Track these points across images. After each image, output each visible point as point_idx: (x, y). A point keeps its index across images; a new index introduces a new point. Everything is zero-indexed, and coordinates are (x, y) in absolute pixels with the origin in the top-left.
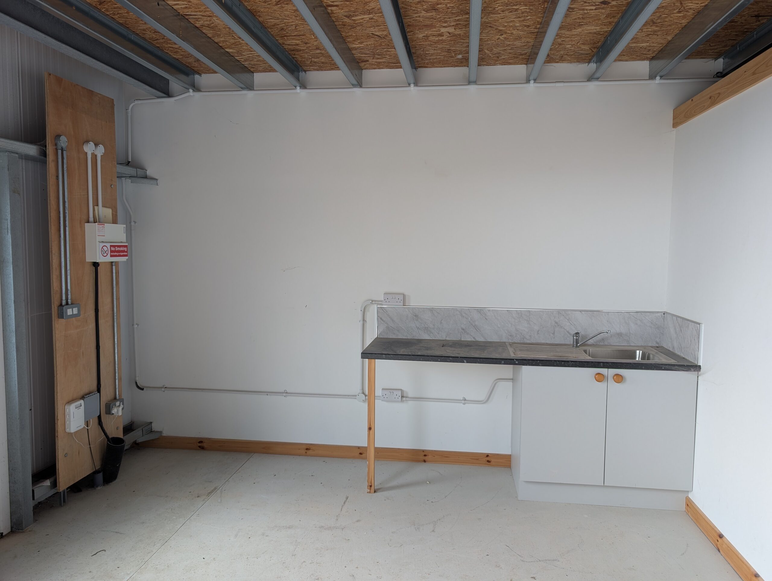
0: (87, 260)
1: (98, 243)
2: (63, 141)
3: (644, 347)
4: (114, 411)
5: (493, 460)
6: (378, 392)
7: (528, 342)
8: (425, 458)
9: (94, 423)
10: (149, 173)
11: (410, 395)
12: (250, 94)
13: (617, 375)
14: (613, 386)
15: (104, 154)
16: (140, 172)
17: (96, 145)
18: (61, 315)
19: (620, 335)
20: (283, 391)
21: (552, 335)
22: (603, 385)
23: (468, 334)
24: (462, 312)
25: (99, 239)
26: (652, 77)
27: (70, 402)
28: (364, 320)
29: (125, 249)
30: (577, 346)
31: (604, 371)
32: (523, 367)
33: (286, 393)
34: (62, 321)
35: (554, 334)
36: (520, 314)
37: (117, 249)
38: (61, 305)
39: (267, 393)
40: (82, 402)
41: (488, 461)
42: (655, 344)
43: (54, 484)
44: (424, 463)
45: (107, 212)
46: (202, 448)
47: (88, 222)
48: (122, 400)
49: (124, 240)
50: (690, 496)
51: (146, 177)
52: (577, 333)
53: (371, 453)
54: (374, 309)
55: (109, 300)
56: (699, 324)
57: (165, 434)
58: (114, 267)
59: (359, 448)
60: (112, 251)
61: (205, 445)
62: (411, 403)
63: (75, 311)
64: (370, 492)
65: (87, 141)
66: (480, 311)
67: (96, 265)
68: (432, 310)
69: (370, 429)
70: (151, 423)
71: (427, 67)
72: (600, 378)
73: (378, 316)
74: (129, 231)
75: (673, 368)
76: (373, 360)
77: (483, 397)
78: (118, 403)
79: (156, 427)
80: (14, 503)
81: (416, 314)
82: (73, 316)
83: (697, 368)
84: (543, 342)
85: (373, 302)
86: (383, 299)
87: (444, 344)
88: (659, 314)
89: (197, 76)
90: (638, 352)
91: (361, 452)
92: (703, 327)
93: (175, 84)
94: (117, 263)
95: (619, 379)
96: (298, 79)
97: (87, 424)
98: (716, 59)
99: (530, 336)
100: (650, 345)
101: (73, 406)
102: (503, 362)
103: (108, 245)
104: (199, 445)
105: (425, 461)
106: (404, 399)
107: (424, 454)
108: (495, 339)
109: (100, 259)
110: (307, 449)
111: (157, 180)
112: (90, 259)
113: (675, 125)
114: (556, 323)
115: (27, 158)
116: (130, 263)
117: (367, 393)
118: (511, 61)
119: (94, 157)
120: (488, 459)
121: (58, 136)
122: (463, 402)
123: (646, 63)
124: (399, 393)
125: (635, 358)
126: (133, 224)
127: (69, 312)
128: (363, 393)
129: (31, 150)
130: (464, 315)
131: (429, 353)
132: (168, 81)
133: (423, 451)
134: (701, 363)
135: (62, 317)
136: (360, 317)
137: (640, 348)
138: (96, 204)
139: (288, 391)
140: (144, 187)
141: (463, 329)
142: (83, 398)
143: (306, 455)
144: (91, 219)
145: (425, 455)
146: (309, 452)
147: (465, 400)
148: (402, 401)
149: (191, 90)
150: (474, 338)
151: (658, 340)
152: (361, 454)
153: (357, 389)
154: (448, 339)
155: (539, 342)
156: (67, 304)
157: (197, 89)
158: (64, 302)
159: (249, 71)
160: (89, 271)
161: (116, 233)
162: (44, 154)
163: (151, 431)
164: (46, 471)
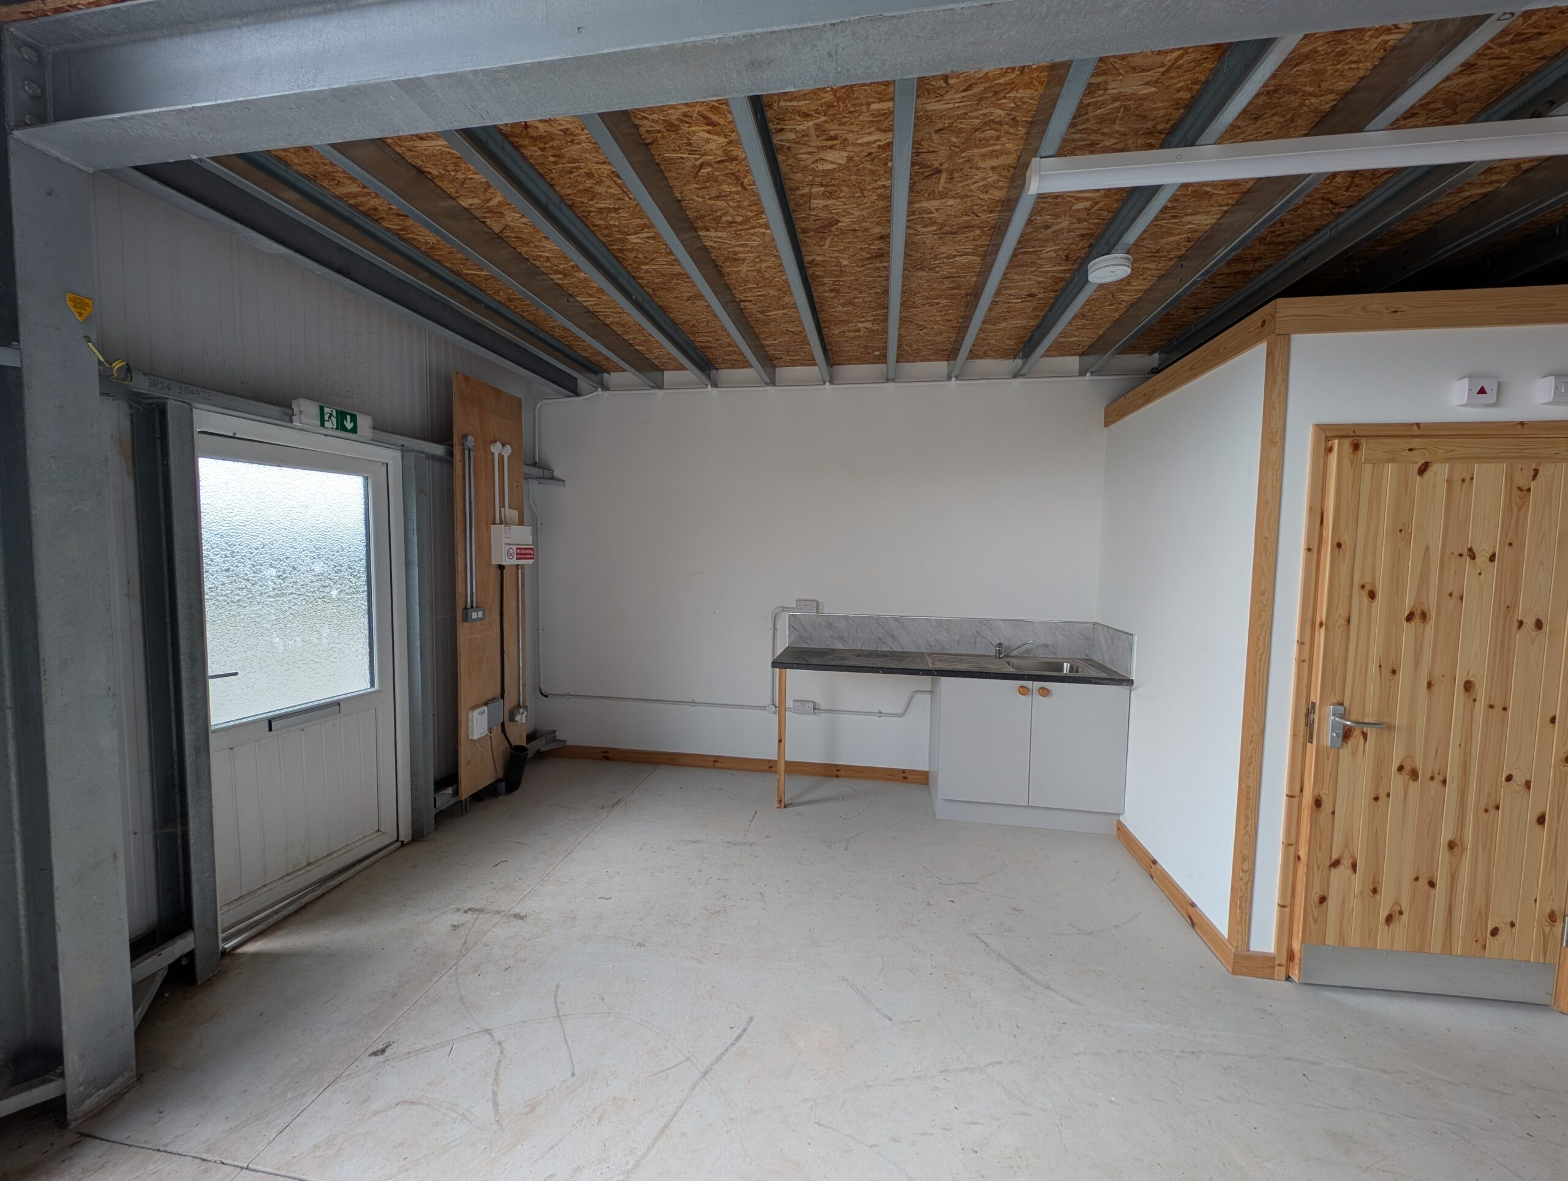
0: (493, 563)
1: (503, 545)
2: (470, 441)
3: (1073, 660)
4: (518, 718)
5: (909, 777)
6: (789, 704)
7: (948, 652)
8: (838, 773)
9: (497, 730)
10: (556, 474)
11: (823, 707)
12: (660, 392)
13: (1042, 688)
14: (1038, 699)
15: (511, 454)
16: (547, 473)
17: (503, 445)
18: (466, 619)
19: (1046, 646)
20: (691, 700)
21: (973, 645)
22: (1027, 699)
23: (884, 643)
24: (879, 621)
25: (505, 541)
26: (1082, 373)
27: (473, 708)
28: (775, 628)
29: (531, 552)
30: (1000, 658)
31: (1028, 684)
32: (943, 678)
33: (694, 703)
34: (466, 624)
35: (975, 644)
36: (939, 622)
37: (523, 551)
38: (466, 608)
39: (675, 702)
40: (485, 708)
41: (905, 778)
42: (1084, 657)
43: (456, 793)
44: (836, 778)
45: (515, 514)
46: (607, 758)
47: (494, 523)
48: (526, 707)
49: (531, 542)
50: (1122, 819)
51: (553, 478)
52: (1000, 644)
53: (782, 767)
54: (786, 616)
55: (514, 604)
56: (1132, 635)
57: (569, 743)
58: (520, 570)
59: (769, 761)
60: (518, 554)
61: (609, 755)
62: (823, 715)
63: (480, 614)
64: (780, 807)
65: (494, 441)
66: (897, 619)
67: (501, 567)
68: (846, 618)
69: (780, 741)
70: (555, 731)
71: (843, 364)
72: (1024, 691)
73: (789, 624)
74: (535, 534)
75: (1102, 681)
76: (784, 670)
77: (899, 711)
78: (521, 710)
79: (559, 736)
80: (416, 812)
81: (830, 623)
82: (478, 619)
83: (1130, 682)
84: (963, 652)
85: (784, 609)
86: (794, 606)
87: (860, 654)
88: (1088, 625)
89: (606, 375)
90: (1065, 664)
91: (771, 765)
92: (1136, 638)
93: (583, 383)
94: (523, 566)
95: (1045, 692)
96: (709, 377)
97: (490, 730)
98: (1151, 354)
99: (950, 646)
100: (1079, 657)
101: (476, 712)
102: (921, 673)
103: (514, 547)
104: (605, 755)
105: (837, 776)
106: (816, 711)
107: (836, 768)
108: (912, 649)
109: (506, 562)
110: (715, 761)
111: (564, 481)
112: (495, 561)
113: (1107, 424)
114: (977, 632)
115: (434, 458)
116: (535, 566)
117: (777, 705)
118: (931, 357)
119: (501, 457)
120: (904, 775)
121: (465, 436)
122: (878, 715)
123: (1077, 358)
124: (811, 705)
125: (1062, 671)
126: (539, 526)
127: (474, 615)
128: (773, 704)
129: (438, 450)
130: (880, 623)
131: (843, 663)
132: (576, 379)
133: (836, 765)
134: (1133, 677)
135: (467, 621)
136: (771, 625)
137: (1067, 660)
138: (502, 505)
139: (696, 701)
140: (551, 488)
141: (879, 639)
142: (486, 704)
143: (713, 767)
144: (498, 521)
145: (838, 770)
146: (717, 765)
147: (881, 713)
148: (814, 713)
149: (600, 389)
150: (891, 648)
151: (1087, 652)
152: (770, 767)
153: (769, 701)
154: (863, 648)
155: (959, 652)
156: (472, 607)
157: (606, 388)
158: (469, 606)
159: (659, 369)
160: (494, 574)
161: (522, 535)
162: (451, 454)
163: (555, 740)
164: (448, 779)
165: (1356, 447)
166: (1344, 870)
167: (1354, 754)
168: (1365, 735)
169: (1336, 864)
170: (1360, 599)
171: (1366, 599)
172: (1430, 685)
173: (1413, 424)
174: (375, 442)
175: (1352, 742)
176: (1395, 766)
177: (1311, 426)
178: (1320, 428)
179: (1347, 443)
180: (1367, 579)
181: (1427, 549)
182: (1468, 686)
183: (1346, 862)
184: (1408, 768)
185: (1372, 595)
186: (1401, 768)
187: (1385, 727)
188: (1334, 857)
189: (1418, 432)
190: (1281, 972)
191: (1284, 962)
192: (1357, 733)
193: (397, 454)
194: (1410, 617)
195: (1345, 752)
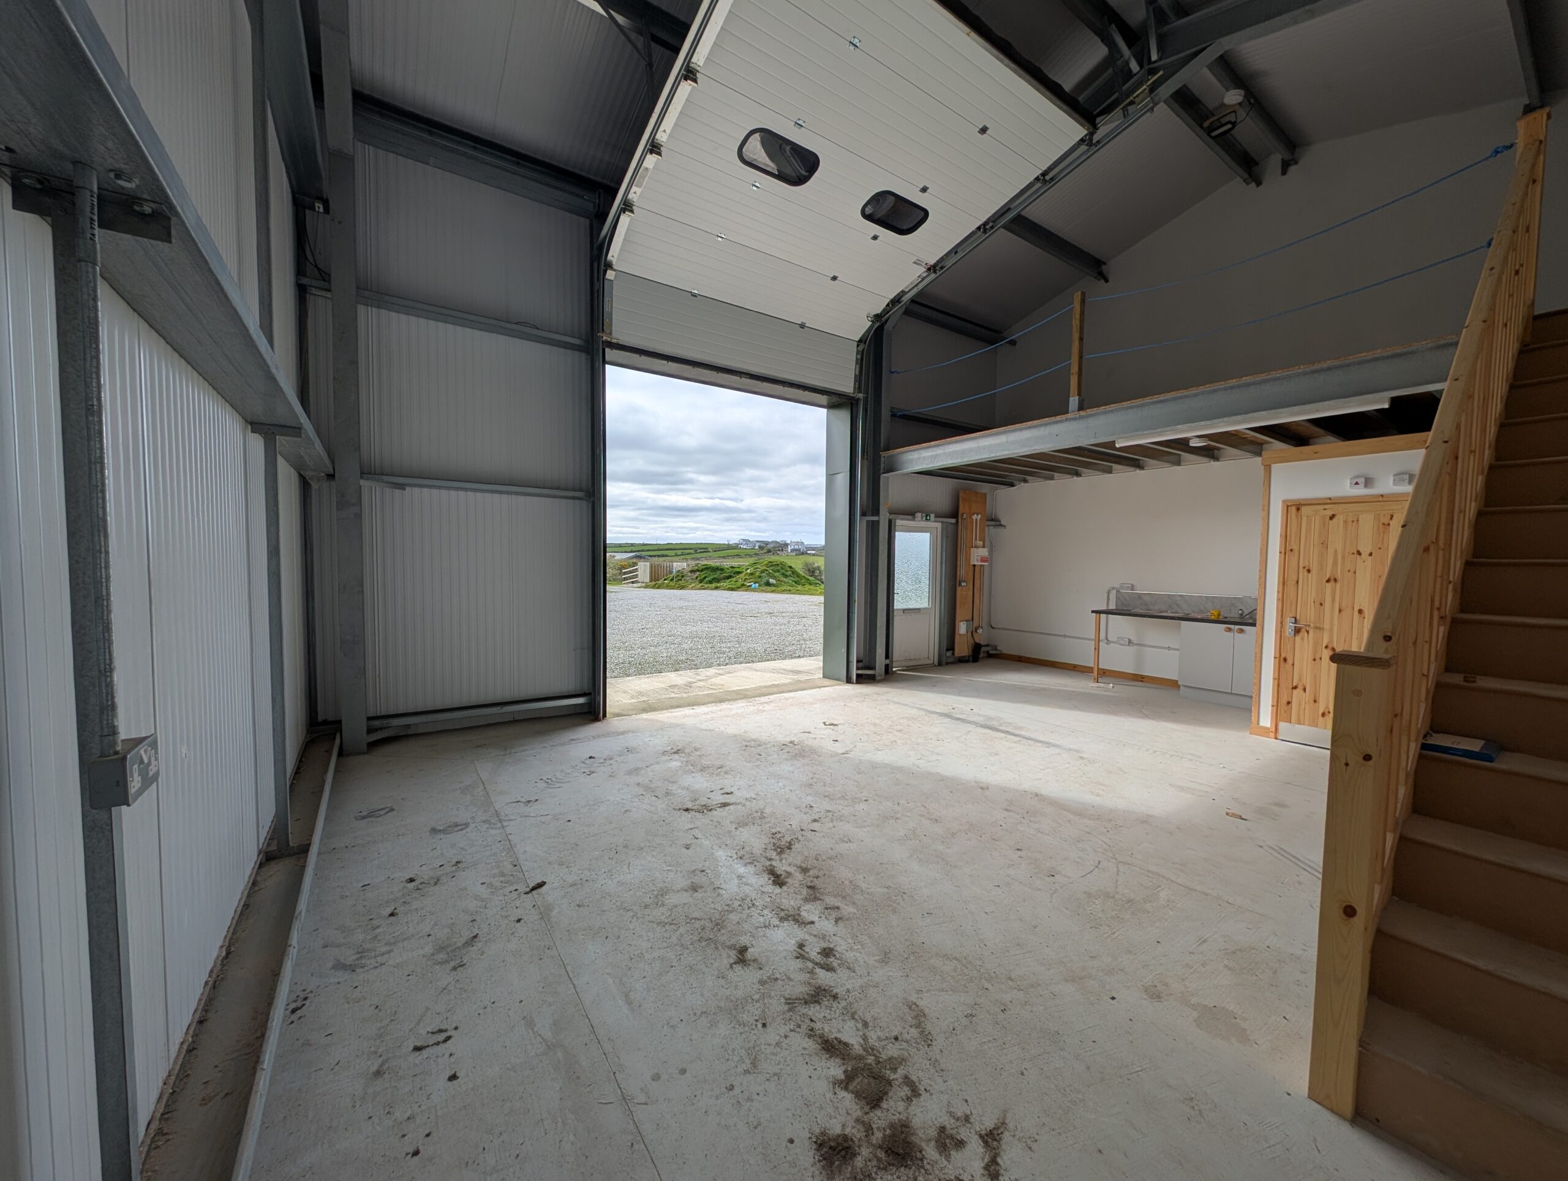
1: (976, 556)
2: (965, 516)
4: (978, 631)
9: (970, 634)
10: (1002, 522)
11: (1135, 642)
13: (1239, 629)
15: (981, 517)
16: (998, 523)
17: (978, 515)
18: (960, 585)
22: (1230, 634)
23: (1172, 608)
24: (1170, 596)
25: (977, 554)
27: (961, 621)
28: (1108, 598)
29: (989, 560)
32: (1184, 622)
33: (1065, 636)
34: (960, 587)
36: (1207, 598)
37: (985, 559)
38: (960, 581)
39: (1055, 635)
43: (953, 654)
44: (1144, 682)
45: (981, 543)
46: (1020, 661)
47: (973, 547)
48: (982, 628)
49: (989, 555)
51: (1001, 525)
52: (1242, 610)
54: (1116, 592)
55: (979, 582)
57: (1004, 652)
60: (982, 560)
62: (1135, 647)
63: (965, 584)
64: (1094, 682)
65: (974, 514)
66: (1181, 596)
67: (974, 566)
68: (1149, 594)
73: (1116, 596)
74: (991, 552)
76: (1101, 615)
78: (980, 629)
79: (999, 648)
80: (940, 655)
81: (1140, 597)
82: (964, 586)
85: (1113, 588)
93: (1016, 482)
94: (983, 566)
97: (967, 632)
101: (962, 623)
103: (981, 557)
104: (1019, 659)
105: (1144, 680)
106: (1131, 644)
107: (1142, 677)
109: (976, 563)
110: (1074, 667)
111: (1006, 525)
112: (972, 563)
115: (952, 524)
116: (991, 566)
119: (976, 520)
121: (963, 514)
124: (1128, 640)
126: (992, 548)
127: (963, 584)
129: (953, 521)
130: (1171, 598)
133: (1142, 675)
136: (1106, 597)
138: (976, 540)
140: (1000, 529)
142: (966, 622)
143: (1073, 670)
147: (1169, 648)
148: (1129, 645)
149: (1025, 483)
156: (962, 580)
157: (1029, 482)
160: (972, 568)
161: (984, 552)
162: (957, 522)
163: (996, 649)
164: (951, 647)
165: (1298, 509)
166: (1299, 691)
167: (1302, 639)
168: (1308, 632)
169: (1295, 688)
170: (1303, 573)
171: (1306, 573)
172: (1340, 611)
173: (1327, 498)
174: (935, 522)
175: (1301, 634)
176: (1324, 645)
177: (1281, 502)
178: (1284, 502)
179: (1294, 509)
180: (1307, 564)
181: (1336, 551)
182: (1360, 611)
183: (1301, 687)
184: (1330, 647)
185: (1309, 571)
186: (1326, 647)
187: (1319, 628)
188: (1294, 684)
189: (1330, 502)
190: (1273, 735)
191: (1274, 730)
192: (1303, 630)
193: (940, 524)
194: (1328, 581)
195: (1298, 638)
